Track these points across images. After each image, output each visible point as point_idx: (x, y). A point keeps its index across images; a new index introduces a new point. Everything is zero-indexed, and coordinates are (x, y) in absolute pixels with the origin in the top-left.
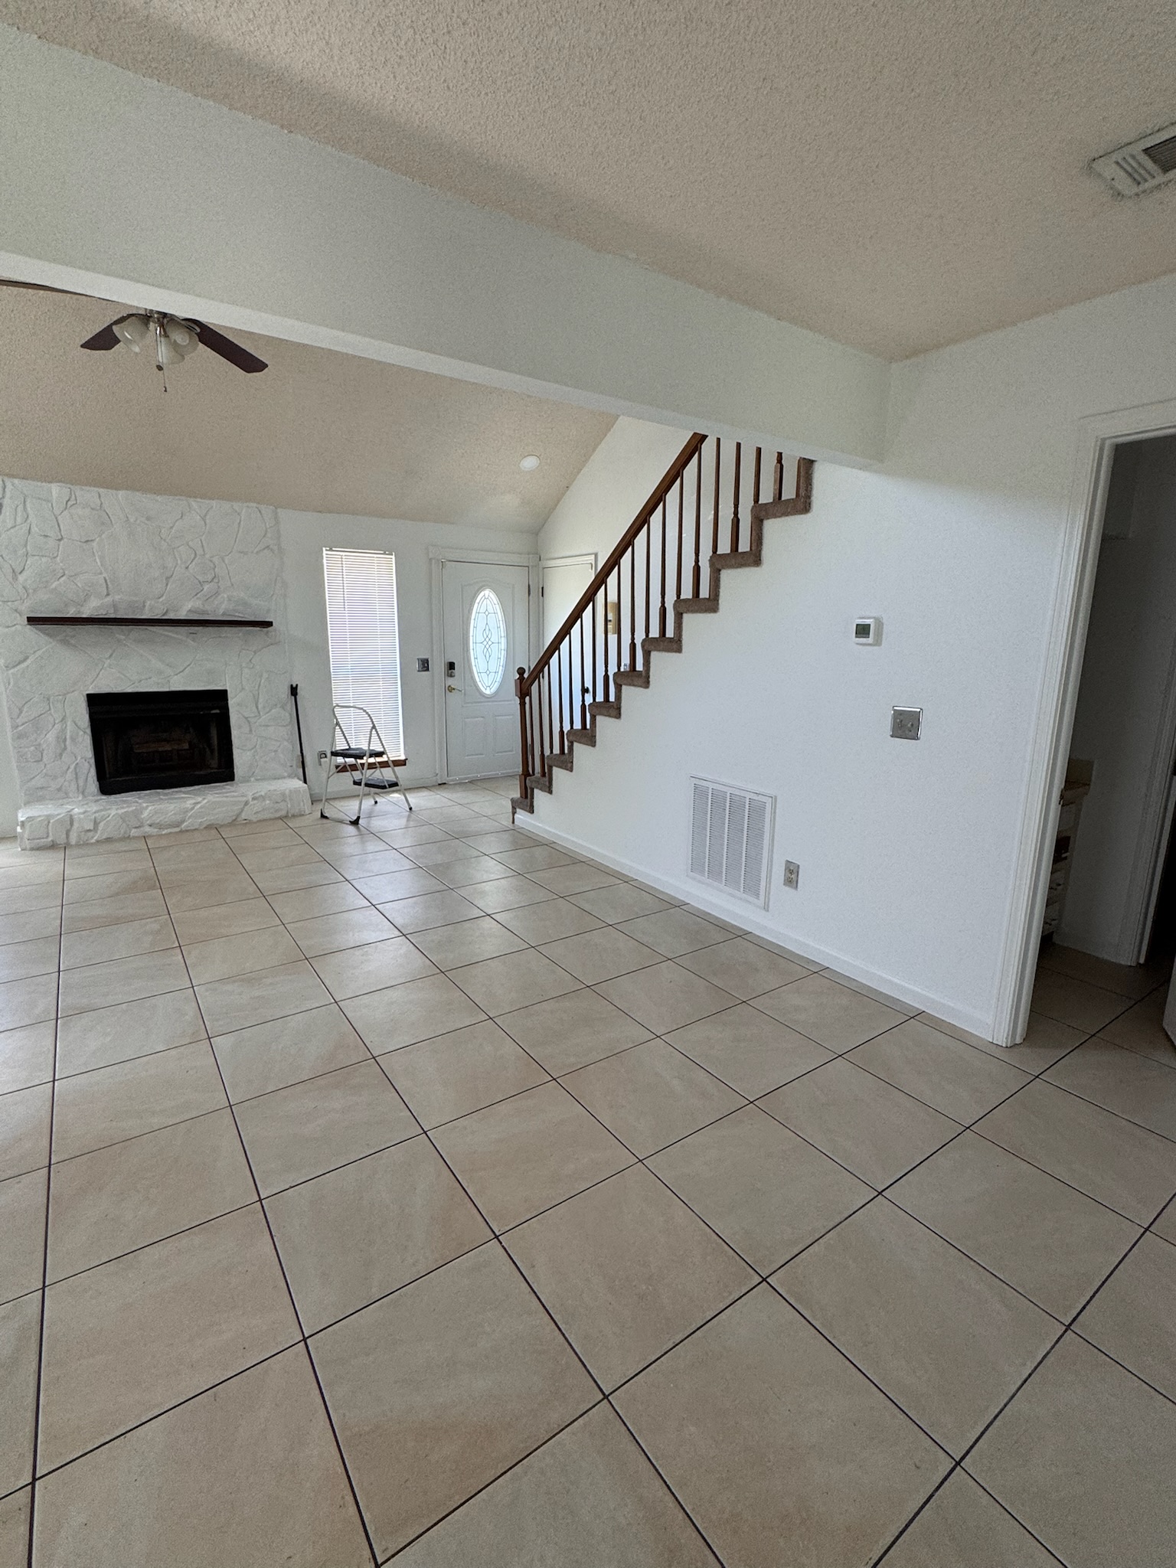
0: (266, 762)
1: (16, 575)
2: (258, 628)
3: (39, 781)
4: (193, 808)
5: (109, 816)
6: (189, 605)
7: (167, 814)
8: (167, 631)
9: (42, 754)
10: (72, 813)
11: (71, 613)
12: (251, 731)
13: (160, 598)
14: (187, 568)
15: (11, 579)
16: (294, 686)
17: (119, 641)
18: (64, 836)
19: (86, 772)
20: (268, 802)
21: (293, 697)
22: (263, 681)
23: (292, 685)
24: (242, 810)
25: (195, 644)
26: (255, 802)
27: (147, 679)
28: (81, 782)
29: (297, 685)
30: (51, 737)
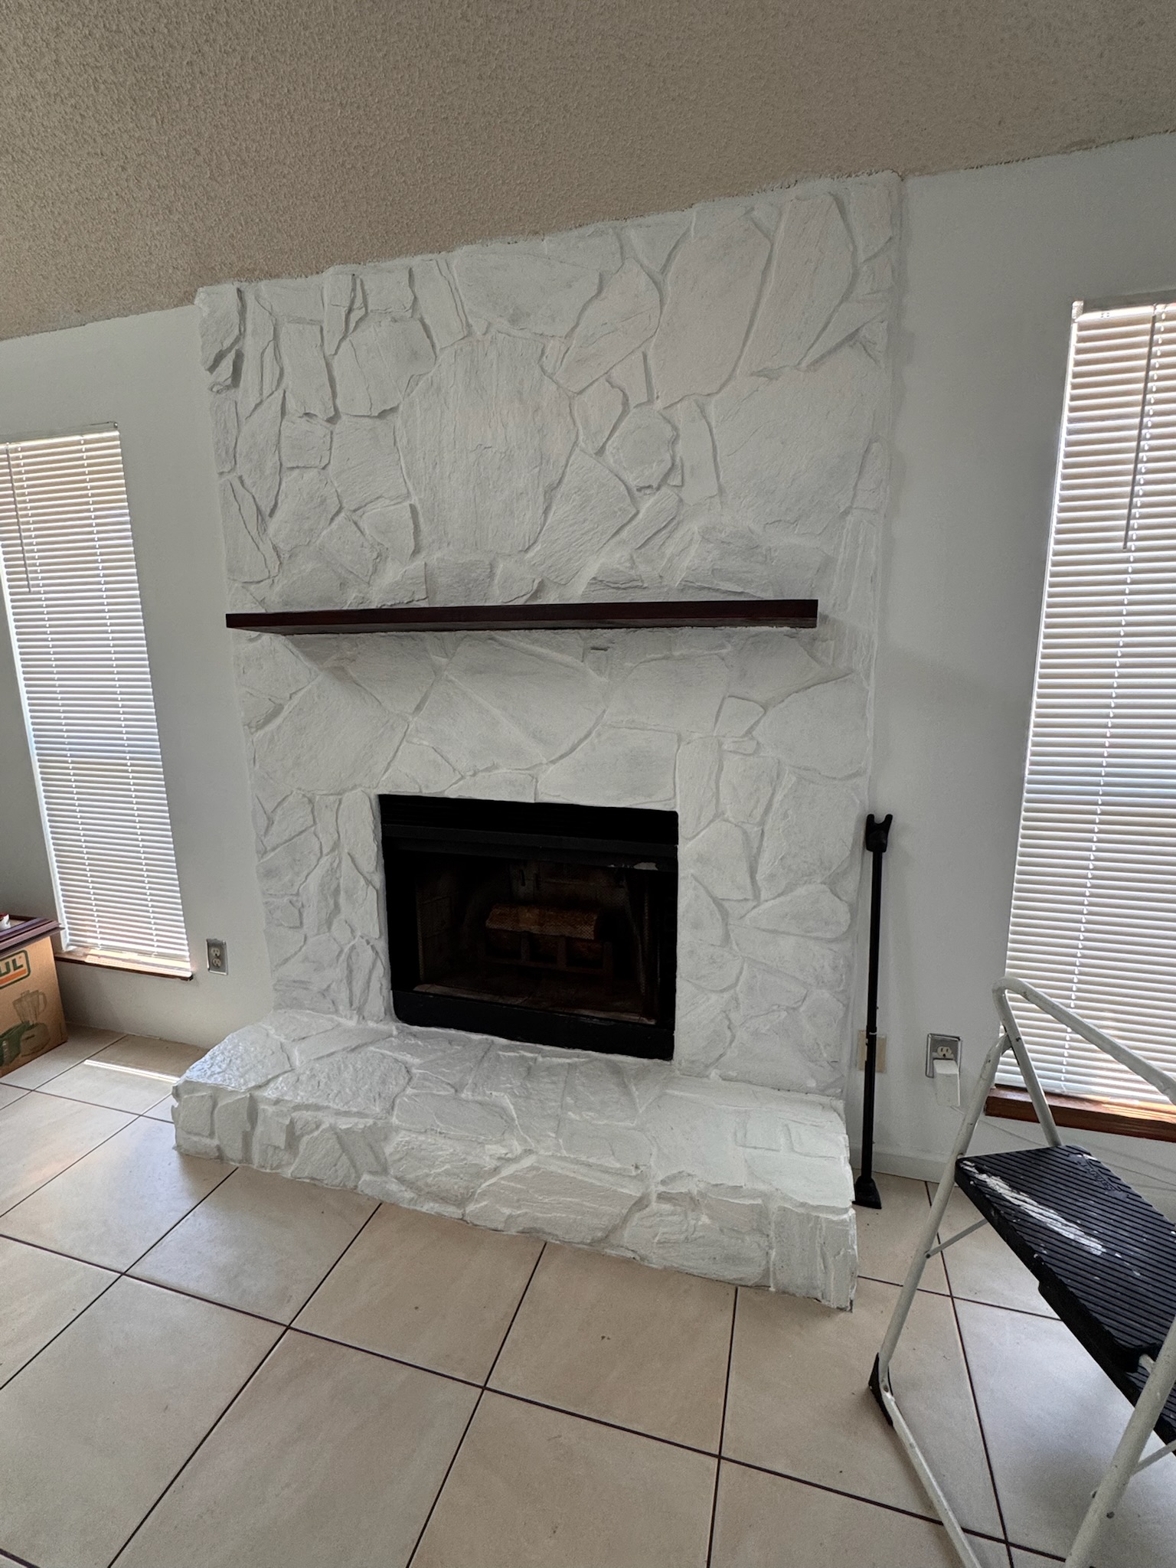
0: (756, 1034)
1: (263, 520)
2: (786, 629)
3: (295, 970)
4: (496, 1170)
5: (317, 1127)
6: (592, 569)
7: (432, 1166)
8: (535, 641)
9: (301, 914)
10: (257, 1093)
11: (350, 601)
12: (726, 939)
13: (527, 551)
14: (601, 451)
15: (254, 532)
16: (880, 818)
17: (437, 671)
18: (239, 1144)
19: (369, 964)
20: (705, 1219)
21: (870, 855)
22: (778, 797)
23: (871, 818)
24: (625, 1219)
25: (604, 679)
26: (667, 1207)
27: (487, 770)
28: (358, 987)
29: (889, 818)
30: (313, 883)
